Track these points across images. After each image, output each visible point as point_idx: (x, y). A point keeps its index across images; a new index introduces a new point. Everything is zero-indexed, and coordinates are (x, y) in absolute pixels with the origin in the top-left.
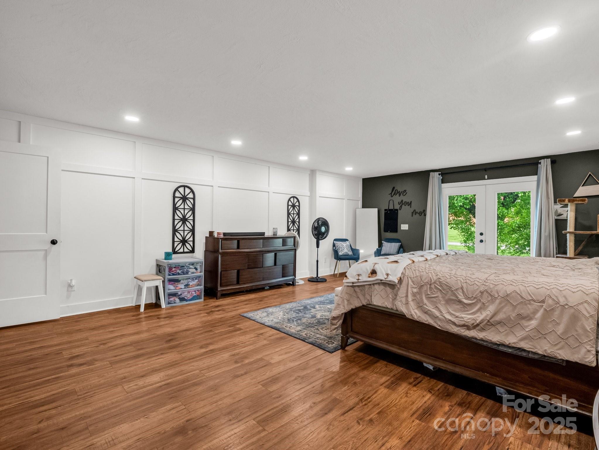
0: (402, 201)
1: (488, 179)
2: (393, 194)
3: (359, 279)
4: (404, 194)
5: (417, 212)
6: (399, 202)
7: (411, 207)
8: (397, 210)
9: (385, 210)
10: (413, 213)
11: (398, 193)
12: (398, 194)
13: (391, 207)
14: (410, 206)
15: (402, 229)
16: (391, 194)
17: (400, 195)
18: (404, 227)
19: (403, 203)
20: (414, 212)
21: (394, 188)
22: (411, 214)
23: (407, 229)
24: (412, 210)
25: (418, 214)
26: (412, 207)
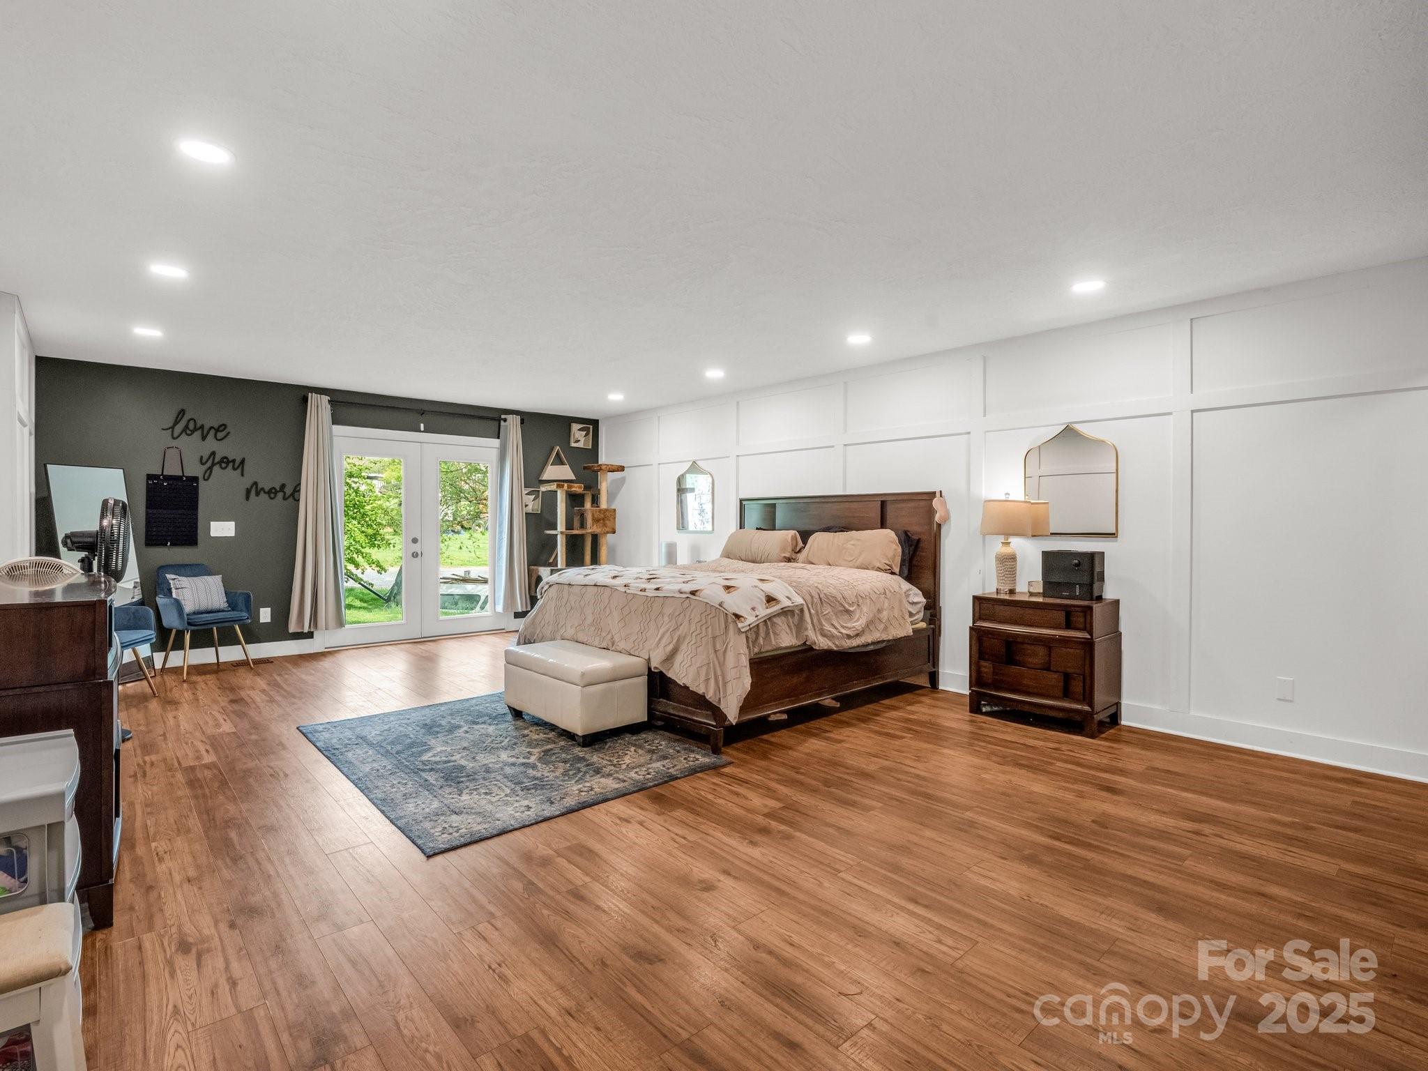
0: (213, 454)
1: (425, 431)
2: (178, 429)
3: (757, 616)
4: (220, 435)
5: (262, 489)
6: (202, 457)
7: (242, 475)
8: (196, 479)
9: (148, 475)
10: (248, 492)
11: (195, 429)
12: (198, 434)
13: (173, 470)
14: (239, 471)
15: (213, 534)
16: (172, 428)
17: (204, 438)
18: (222, 529)
19: (216, 460)
20: (253, 490)
21: (182, 412)
22: (244, 493)
23: (232, 533)
24: (246, 481)
25: (267, 496)
26: (245, 473)
